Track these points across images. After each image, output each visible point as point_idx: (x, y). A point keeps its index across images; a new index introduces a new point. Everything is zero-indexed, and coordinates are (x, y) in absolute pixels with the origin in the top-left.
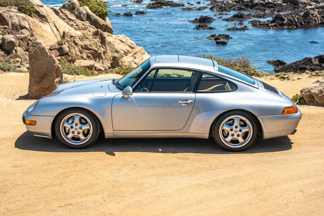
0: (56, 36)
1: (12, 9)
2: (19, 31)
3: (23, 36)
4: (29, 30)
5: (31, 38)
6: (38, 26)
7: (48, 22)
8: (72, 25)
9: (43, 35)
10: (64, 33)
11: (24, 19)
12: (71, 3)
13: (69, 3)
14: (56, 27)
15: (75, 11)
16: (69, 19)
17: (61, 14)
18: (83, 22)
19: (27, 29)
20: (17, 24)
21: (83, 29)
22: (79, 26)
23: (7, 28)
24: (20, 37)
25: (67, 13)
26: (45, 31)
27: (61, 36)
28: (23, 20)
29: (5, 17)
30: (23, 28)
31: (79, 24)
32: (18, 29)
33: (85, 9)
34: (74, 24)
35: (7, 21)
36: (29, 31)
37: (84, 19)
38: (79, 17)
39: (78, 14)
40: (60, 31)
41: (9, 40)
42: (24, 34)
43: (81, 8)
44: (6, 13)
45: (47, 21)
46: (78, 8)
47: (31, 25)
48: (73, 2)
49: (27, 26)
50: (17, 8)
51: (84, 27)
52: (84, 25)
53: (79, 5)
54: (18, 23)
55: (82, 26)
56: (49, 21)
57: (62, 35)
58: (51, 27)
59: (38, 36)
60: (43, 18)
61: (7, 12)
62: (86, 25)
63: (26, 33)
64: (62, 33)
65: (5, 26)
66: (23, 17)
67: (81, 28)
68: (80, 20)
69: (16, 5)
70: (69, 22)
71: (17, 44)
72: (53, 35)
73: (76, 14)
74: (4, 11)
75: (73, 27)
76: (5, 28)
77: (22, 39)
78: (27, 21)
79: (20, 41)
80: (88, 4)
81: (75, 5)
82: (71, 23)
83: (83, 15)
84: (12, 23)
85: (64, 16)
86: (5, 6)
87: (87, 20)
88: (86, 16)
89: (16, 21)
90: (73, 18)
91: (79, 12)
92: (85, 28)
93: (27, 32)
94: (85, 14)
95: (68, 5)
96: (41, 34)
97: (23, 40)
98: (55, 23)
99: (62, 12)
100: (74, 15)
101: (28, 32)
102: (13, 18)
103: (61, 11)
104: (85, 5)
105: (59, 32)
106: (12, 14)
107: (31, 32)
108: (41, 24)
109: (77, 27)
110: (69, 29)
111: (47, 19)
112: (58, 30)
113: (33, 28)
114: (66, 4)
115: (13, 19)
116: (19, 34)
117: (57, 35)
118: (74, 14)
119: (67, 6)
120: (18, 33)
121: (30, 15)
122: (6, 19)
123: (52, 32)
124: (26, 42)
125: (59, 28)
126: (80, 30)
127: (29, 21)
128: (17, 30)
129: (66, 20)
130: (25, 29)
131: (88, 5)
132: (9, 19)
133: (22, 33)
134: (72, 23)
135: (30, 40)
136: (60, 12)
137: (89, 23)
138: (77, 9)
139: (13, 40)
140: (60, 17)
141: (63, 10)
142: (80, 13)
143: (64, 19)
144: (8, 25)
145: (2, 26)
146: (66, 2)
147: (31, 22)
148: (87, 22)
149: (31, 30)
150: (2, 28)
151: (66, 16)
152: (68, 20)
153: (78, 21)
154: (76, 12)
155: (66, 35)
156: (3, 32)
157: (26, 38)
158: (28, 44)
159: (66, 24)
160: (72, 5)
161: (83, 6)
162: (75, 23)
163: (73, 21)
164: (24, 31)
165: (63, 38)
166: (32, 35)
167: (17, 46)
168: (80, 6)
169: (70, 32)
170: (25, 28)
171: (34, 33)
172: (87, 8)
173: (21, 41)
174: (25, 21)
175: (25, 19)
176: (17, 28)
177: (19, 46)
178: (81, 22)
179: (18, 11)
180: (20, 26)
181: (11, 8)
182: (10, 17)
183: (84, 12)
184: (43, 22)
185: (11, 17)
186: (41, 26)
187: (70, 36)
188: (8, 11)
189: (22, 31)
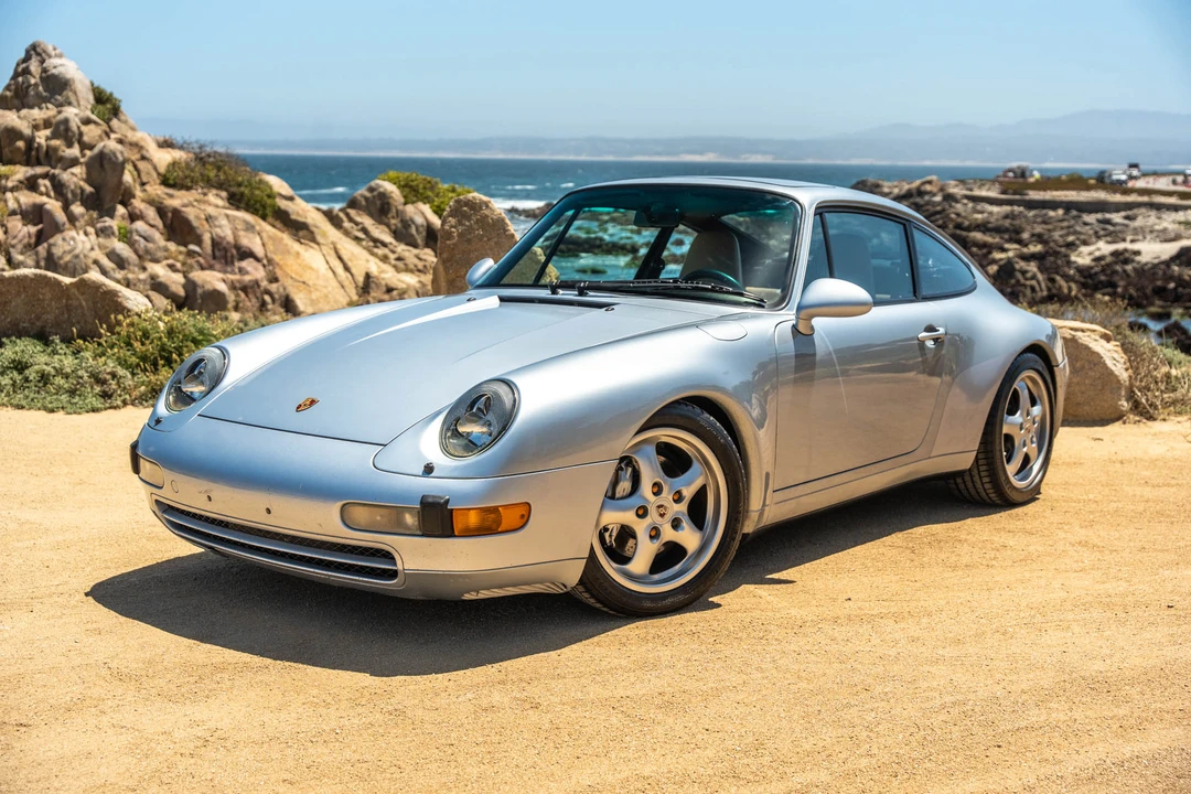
0: (343, 287)
1: (211, 197)
2: (233, 263)
3: (247, 278)
4: (265, 262)
5: (273, 287)
6: (289, 253)
7: (318, 244)
8: (385, 259)
9: (305, 279)
10: (368, 276)
11: (250, 228)
12: (375, 193)
13: (368, 195)
14: (340, 258)
15: (390, 216)
16: (376, 241)
17: (347, 224)
18: (416, 251)
19: (258, 260)
20: (228, 243)
21: (419, 271)
22: (408, 261)
23: (199, 255)
24: (239, 281)
25: (368, 222)
26: (311, 268)
27: (357, 287)
28: (246, 230)
29: (191, 217)
30: (247, 254)
31: (406, 254)
32: (232, 256)
33: (422, 213)
34: (392, 256)
35: (199, 232)
36: (264, 266)
37: (420, 241)
38: (403, 234)
39: (399, 225)
40: (354, 271)
41: (208, 287)
42: (247, 273)
43: (410, 209)
44: (194, 206)
45: (314, 240)
46: (401, 207)
47: (270, 247)
48: (381, 190)
49: (259, 251)
50: (224, 194)
51: (420, 265)
52: (420, 259)
53: (402, 200)
54: (230, 238)
55: (416, 261)
56: (319, 238)
57: (361, 284)
58: (328, 258)
59: (290, 281)
60: (298, 229)
61: (195, 203)
62: (425, 260)
63: (255, 272)
64: (361, 279)
65: (192, 247)
66: (246, 222)
67: (412, 266)
68: (407, 244)
69: (220, 186)
70: (376, 250)
71: (230, 306)
72: (335, 284)
73: (393, 227)
74: (186, 201)
75: (390, 263)
76: (191, 254)
77: (245, 289)
78: (259, 234)
79: (237, 295)
80: (427, 198)
81: (391, 201)
82: (381, 251)
83: (417, 230)
84: (213, 240)
85: (358, 230)
86: (188, 189)
87: (427, 245)
88: (424, 234)
89: (225, 231)
90: (388, 238)
91: (402, 221)
92: (425, 266)
93: (256, 269)
94: (422, 226)
95: (366, 199)
96: (301, 276)
97: (249, 290)
98: (339, 246)
99: (351, 220)
100: (386, 230)
101: (261, 268)
102: (217, 223)
103: (348, 215)
104: (422, 201)
105: (352, 275)
106: (211, 210)
107: (271, 268)
108: (296, 246)
109: (400, 264)
110: (379, 267)
111: (312, 233)
112: (347, 269)
113: (277, 258)
114: (359, 198)
115: (216, 226)
116: (233, 272)
117: (346, 283)
118: (388, 226)
119: (364, 203)
120: (229, 269)
121: (264, 218)
122: (195, 223)
123: (331, 274)
124: (257, 298)
125: (350, 264)
126: (411, 271)
127: (264, 235)
128: (229, 259)
129: (364, 243)
130: (251, 260)
131: (426, 200)
132: (203, 225)
133: (241, 271)
134: (386, 251)
135: (268, 292)
136: (345, 219)
137: (432, 253)
138: (397, 211)
139: (222, 287)
140: (347, 233)
141: (352, 212)
142: (407, 223)
143: (357, 239)
144: (199, 242)
145: (182, 249)
146: (360, 192)
147: (270, 237)
148: (428, 251)
149: (270, 261)
150: (181, 253)
151: (364, 230)
152: (371, 244)
153: (401, 248)
154: (393, 221)
155: (373, 285)
156: (184, 264)
157: (259, 286)
158: (263, 304)
159: (365, 254)
160: (380, 199)
161: (413, 203)
162: (393, 252)
163: (384, 245)
164: (247, 264)
165: (364, 292)
166: (274, 279)
167: (229, 310)
168: (405, 204)
169: (383, 275)
170: (251, 255)
171: (279, 273)
172: (426, 209)
173: (243, 295)
174: (251, 235)
175: (253, 227)
176: (229, 254)
177: (236, 308)
178: (411, 248)
179: (227, 205)
180: (238, 247)
181: (205, 194)
182: (207, 220)
183: (419, 220)
184: (303, 241)
185: (209, 219)
186: (298, 254)
187: (384, 289)
188: (196, 200)
189: (244, 264)
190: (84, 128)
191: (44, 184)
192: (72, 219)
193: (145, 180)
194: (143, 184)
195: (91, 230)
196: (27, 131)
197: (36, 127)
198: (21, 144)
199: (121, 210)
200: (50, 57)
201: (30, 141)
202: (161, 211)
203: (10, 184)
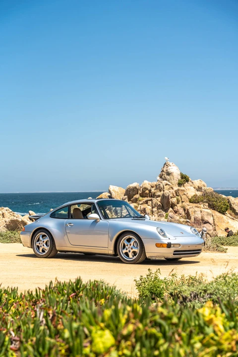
2: (201, 225)
6: (224, 222)
11: (210, 214)
19: (211, 224)
20: (199, 219)
23: (189, 222)
28: (208, 215)
29: (190, 211)
30: (206, 222)
32: (201, 223)
35: (191, 216)
36: (213, 226)
47: (216, 220)
49: (211, 221)
54: (200, 217)
59: (220, 231)
60: (237, 215)
61: (194, 207)
65: (188, 220)
76: (187, 222)
78: (213, 216)
84: (194, 218)
89: (199, 215)
93: (209, 227)
101: (211, 226)
107: (215, 227)
113: (218, 224)
115: (196, 214)
116: (201, 228)
120: (199, 227)
121: (223, 213)
122: (191, 213)
127: (215, 217)
128: (199, 224)
132: (193, 214)
144: (190, 219)
147: (217, 217)
149: (215, 225)
150: (184, 221)
166: (215, 230)
170: (208, 223)
171: (217, 228)
174: (209, 217)
176: (199, 222)
180: (203, 220)
182: (194, 212)
186: (228, 222)
189: (205, 225)
190: (165, 187)
191: (150, 203)
192: (152, 212)
193: (183, 201)
194: (183, 202)
195: (156, 215)
196: (149, 188)
197: (152, 187)
198: (147, 192)
199: (171, 209)
200: (170, 166)
201: (150, 191)
202: (185, 210)
203: (141, 203)
